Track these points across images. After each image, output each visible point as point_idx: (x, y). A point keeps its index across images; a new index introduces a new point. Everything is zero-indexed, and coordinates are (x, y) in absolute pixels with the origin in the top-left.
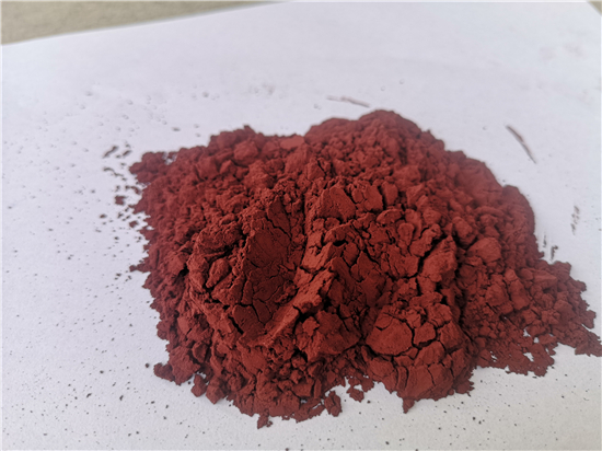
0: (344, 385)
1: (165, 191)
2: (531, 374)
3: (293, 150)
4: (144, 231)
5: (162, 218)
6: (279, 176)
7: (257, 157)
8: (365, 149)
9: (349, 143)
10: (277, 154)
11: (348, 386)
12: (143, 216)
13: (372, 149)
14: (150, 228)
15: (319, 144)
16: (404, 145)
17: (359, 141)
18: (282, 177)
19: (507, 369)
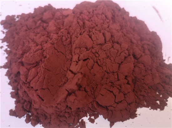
0: (87, 117)
1: (14, 33)
2: (159, 110)
3: (67, 16)
4: (6, 51)
5: (13, 45)
6: (61, 28)
7: (52, 19)
8: (98, 16)
9: (91, 13)
10: (61, 17)
11: (88, 117)
12: (5, 44)
13: (101, 16)
14: (9, 49)
15: (79, 13)
16: (114, 14)
17: (95, 12)
18: (63, 28)
19: (150, 108)
